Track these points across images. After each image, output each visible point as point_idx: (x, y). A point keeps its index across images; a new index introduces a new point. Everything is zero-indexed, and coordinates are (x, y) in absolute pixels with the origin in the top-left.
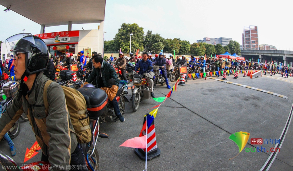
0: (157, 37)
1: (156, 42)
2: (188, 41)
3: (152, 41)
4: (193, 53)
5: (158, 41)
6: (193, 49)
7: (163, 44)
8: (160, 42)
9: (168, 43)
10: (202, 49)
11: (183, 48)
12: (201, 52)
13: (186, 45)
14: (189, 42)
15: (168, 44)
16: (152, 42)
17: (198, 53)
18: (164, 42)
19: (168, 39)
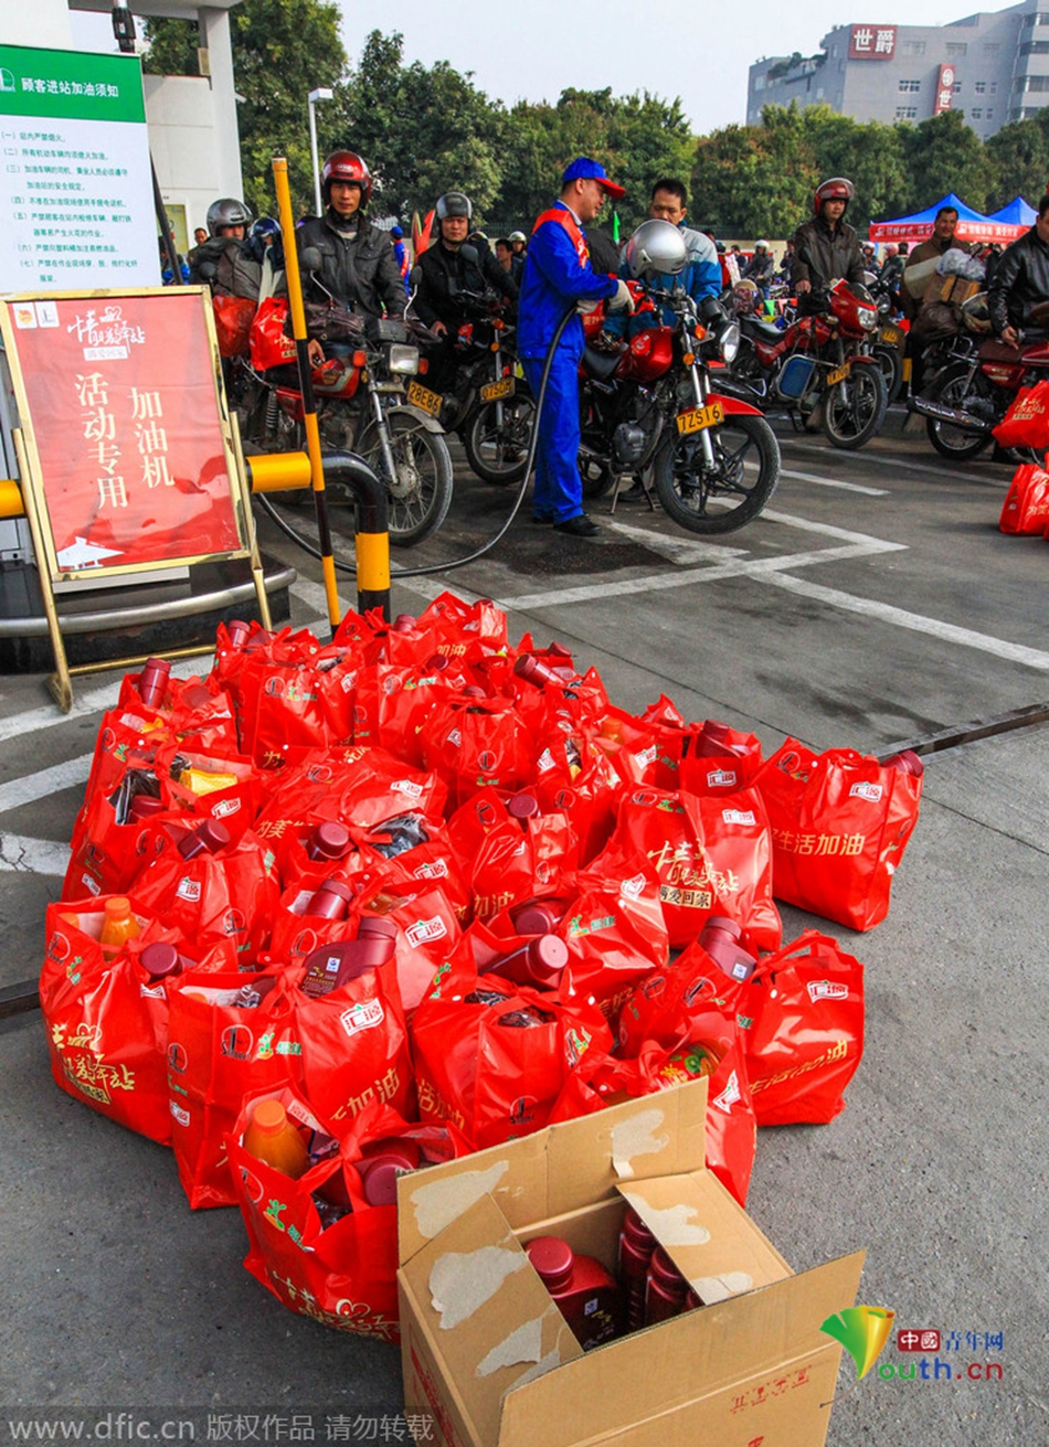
0: (449, 100)
1: (446, 136)
2: (669, 105)
3: (413, 134)
4: (712, 217)
5: (461, 136)
6: (716, 182)
7: (498, 156)
8: (475, 142)
9: (531, 140)
10: (785, 181)
11: (640, 184)
12: (775, 208)
13: (666, 151)
14: (682, 110)
15: (528, 151)
16: (416, 145)
17: (752, 214)
18: (499, 140)
19: (522, 110)
